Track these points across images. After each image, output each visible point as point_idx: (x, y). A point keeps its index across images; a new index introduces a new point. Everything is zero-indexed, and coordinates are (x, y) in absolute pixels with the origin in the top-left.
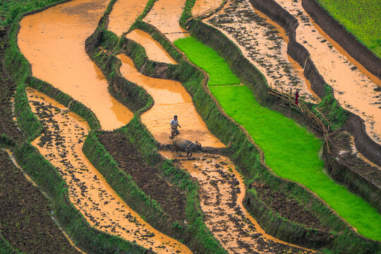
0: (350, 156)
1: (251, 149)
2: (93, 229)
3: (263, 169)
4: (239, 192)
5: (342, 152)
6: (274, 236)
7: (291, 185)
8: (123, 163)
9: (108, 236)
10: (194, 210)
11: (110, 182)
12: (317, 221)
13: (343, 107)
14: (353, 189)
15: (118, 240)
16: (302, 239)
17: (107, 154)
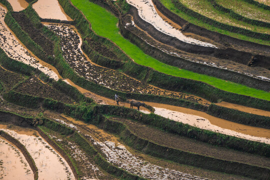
0: (131, 26)
1: (85, 22)
2: (10, 58)
3: (91, 31)
4: (79, 42)
5: (127, 24)
6: (96, 63)
7: (104, 39)
8: (24, 28)
9: (17, 62)
10: (58, 50)
11: (17, 36)
12: (116, 56)
13: (128, 2)
14: (133, 41)
15: (22, 64)
16: (108, 64)
17: (16, 23)
